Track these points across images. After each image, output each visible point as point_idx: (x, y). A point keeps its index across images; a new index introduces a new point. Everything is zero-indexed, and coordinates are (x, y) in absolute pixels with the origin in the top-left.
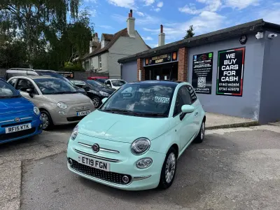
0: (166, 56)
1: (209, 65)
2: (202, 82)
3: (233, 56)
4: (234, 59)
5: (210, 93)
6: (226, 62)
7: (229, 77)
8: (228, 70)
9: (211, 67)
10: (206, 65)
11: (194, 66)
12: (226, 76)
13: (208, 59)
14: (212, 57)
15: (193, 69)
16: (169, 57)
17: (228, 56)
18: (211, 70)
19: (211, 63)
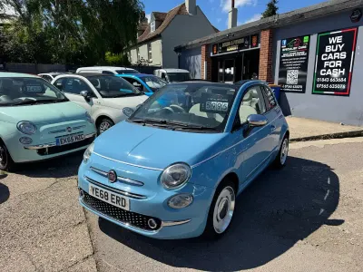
0: (241, 41)
1: (303, 53)
2: (292, 76)
3: (339, 39)
4: (341, 44)
5: (304, 92)
6: (328, 49)
7: (332, 69)
8: (330, 60)
9: (307, 56)
10: (299, 54)
11: (282, 54)
12: (328, 68)
13: (302, 44)
14: (309, 43)
15: (281, 58)
16: (247, 42)
17: (332, 40)
18: (307, 60)
19: (307, 51)
